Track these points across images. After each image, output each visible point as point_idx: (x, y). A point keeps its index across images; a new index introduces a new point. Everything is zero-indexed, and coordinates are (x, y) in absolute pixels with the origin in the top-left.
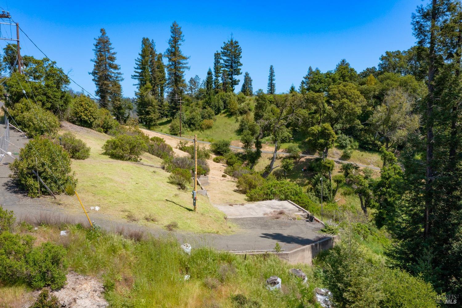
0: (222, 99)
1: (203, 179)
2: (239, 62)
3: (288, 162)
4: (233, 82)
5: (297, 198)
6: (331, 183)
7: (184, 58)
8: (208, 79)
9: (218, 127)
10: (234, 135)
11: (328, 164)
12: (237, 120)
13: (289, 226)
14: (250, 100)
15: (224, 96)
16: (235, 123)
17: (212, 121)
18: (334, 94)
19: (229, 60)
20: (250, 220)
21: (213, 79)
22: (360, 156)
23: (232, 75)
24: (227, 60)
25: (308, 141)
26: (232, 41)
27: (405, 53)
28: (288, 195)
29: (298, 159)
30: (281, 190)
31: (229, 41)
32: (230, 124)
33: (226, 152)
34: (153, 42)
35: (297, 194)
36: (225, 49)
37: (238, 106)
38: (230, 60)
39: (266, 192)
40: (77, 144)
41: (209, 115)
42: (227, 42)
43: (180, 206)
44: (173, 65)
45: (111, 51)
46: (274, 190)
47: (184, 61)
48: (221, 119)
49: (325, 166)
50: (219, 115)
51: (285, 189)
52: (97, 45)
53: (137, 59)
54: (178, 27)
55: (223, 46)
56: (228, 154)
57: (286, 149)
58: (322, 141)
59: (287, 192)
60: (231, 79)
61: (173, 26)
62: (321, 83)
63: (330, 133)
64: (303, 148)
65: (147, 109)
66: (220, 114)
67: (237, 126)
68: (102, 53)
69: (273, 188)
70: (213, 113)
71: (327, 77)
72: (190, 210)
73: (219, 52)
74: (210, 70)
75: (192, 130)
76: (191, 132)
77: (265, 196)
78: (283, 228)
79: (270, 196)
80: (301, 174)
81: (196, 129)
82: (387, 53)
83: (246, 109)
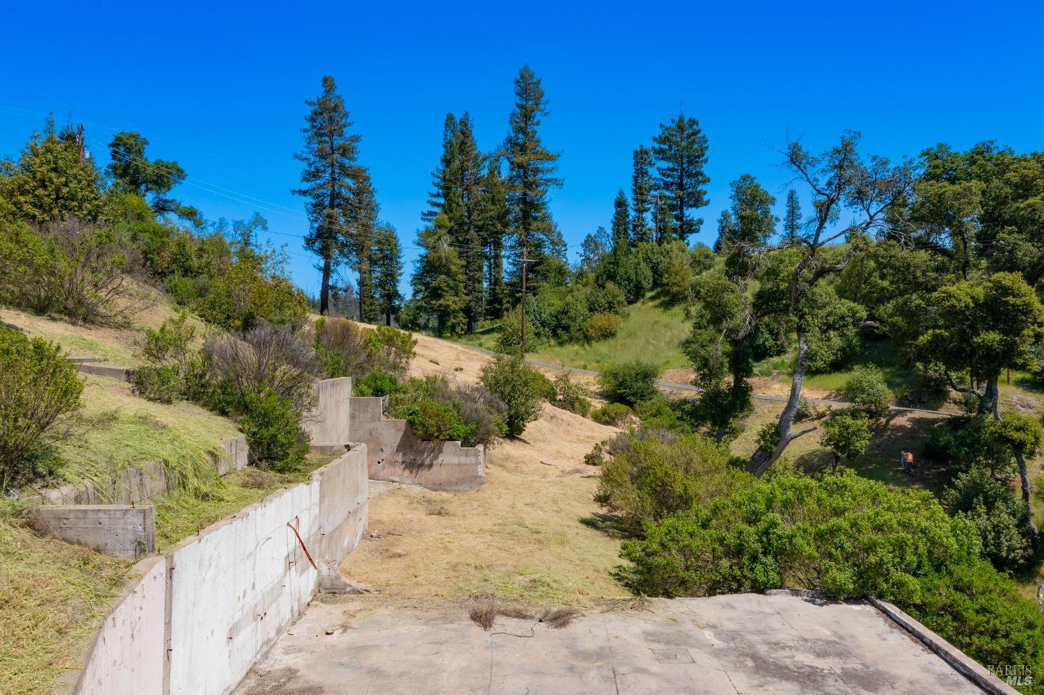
0: (647, 260)
1: (455, 460)
2: (701, 174)
3: (847, 427)
4: (683, 224)
5: (944, 593)
6: (1027, 507)
7: (549, 157)
8: (616, 218)
9: (631, 334)
10: (675, 354)
11: (1018, 429)
12: (687, 315)
15: (653, 253)
17: (616, 318)
18: (1023, 178)
19: (673, 170)
21: (631, 218)
23: (681, 208)
24: (669, 169)
25: (929, 342)
26: (681, 120)
28: (880, 564)
29: (883, 420)
30: (833, 532)
31: (673, 121)
32: (666, 326)
33: (642, 397)
34: (468, 119)
35: (938, 567)
36: (664, 143)
37: (693, 279)
38: (676, 170)
39: (731, 539)
41: (610, 303)
42: (668, 124)
44: (519, 176)
45: (345, 130)
46: (785, 529)
47: (547, 165)
48: (644, 313)
49: (1003, 439)
50: (639, 304)
51: (854, 525)
52: (312, 120)
53: (436, 173)
54: (534, 80)
55: (658, 132)
56: (648, 403)
57: (838, 390)
58: (992, 337)
59: (870, 548)
60: (679, 218)
61: (522, 76)
63: (1027, 305)
64: (899, 385)
65: (434, 284)
66: (642, 300)
67: (686, 329)
68: (327, 139)
69: (777, 516)
70: (622, 298)
71: (973, 162)
73: (648, 148)
74: (621, 193)
75: (561, 344)
76: (558, 349)
77: (725, 563)
79: (759, 567)
81: (571, 339)
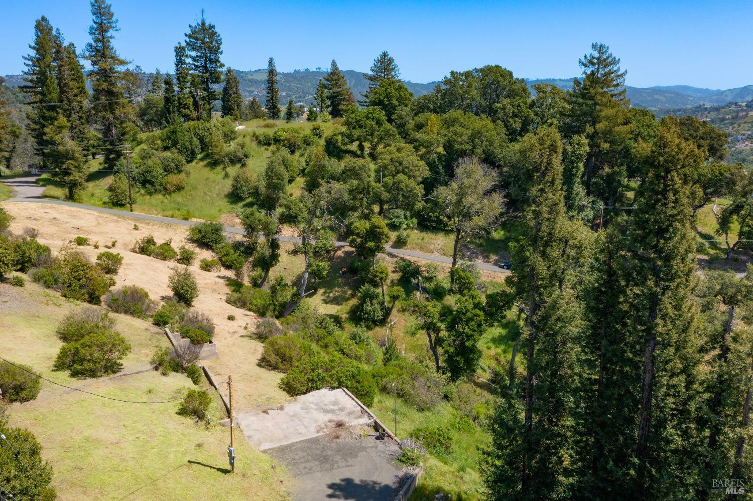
0: (196, 134)
2: (219, 61)
3: (319, 266)
4: (209, 95)
5: (355, 384)
6: (384, 299)
7: (122, 62)
8: (165, 92)
9: (194, 188)
10: (224, 203)
12: (226, 175)
13: (356, 456)
14: (244, 136)
15: (199, 129)
16: (224, 178)
17: (183, 175)
19: (201, 57)
20: (302, 450)
21: (176, 92)
22: (420, 240)
23: (208, 83)
24: (197, 56)
26: (203, 24)
27: (476, 71)
28: (343, 380)
30: (333, 374)
31: (198, 24)
32: (214, 181)
33: (216, 242)
34: (59, 33)
35: (354, 378)
36: (193, 38)
37: (226, 148)
38: (203, 57)
39: (310, 378)
40: (21, 379)
41: (176, 165)
42: (194, 25)
43: (211, 467)
44: (100, 72)
46: (322, 375)
48: (197, 170)
49: (376, 277)
50: (193, 163)
51: (337, 372)
53: (27, 55)
54: (106, 5)
55: (189, 32)
56: (221, 246)
58: (371, 244)
59: (341, 377)
60: (207, 90)
62: (360, 127)
63: (383, 232)
65: (64, 166)
66: (195, 161)
67: (227, 186)
69: (320, 370)
70: (184, 162)
72: (225, 472)
73: (184, 44)
74: (169, 76)
75: (150, 194)
76: (148, 197)
77: (310, 384)
78: (351, 462)
79: (317, 384)
80: (340, 280)
81: (156, 191)
82: (452, 73)
83: (240, 154)
